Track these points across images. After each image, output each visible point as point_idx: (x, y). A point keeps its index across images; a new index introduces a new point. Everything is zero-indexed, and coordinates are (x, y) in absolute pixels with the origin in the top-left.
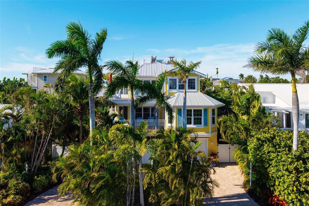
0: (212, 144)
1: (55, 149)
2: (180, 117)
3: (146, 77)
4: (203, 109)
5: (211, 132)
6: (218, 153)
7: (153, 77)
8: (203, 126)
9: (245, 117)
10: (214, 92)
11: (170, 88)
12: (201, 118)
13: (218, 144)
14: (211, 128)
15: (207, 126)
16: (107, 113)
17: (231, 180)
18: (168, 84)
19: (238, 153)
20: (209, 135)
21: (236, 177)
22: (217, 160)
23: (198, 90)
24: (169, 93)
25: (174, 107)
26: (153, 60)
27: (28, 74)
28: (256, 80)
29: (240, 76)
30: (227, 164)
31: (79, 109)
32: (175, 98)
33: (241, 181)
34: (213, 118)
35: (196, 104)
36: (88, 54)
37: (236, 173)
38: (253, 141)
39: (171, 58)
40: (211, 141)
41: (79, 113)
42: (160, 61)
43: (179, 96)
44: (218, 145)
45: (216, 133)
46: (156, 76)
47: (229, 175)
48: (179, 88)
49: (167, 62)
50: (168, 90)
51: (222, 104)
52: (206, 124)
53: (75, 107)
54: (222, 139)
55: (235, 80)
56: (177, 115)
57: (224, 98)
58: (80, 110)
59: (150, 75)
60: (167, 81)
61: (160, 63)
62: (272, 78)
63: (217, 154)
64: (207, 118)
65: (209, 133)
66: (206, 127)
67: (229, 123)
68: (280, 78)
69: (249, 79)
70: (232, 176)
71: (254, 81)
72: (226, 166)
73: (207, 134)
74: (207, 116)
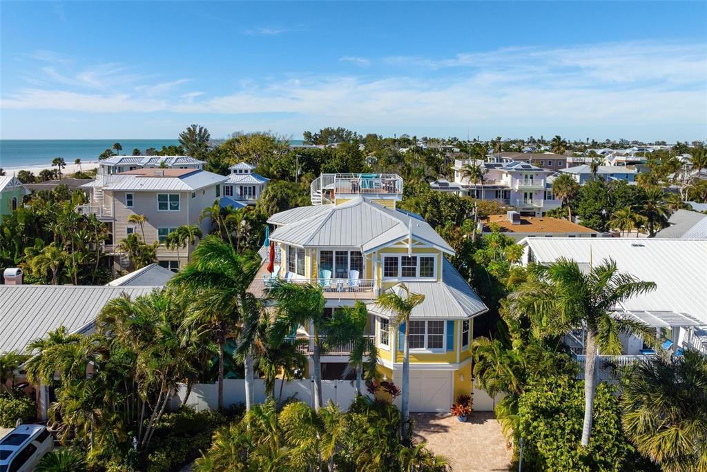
0: (463, 380)
2: (402, 334)
3: (340, 248)
4: (445, 321)
5: (461, 362)
6: (472, 394)
7: (354, 248)
8: (445, 351)
11: (386, 274)
12: (442, 336)
14: (461, 354)
15: (453, 351)
17: (489, 455)
18: (382, 267)
20: (456, 367)
23: (438, 278)
24: (383, 283)
34: (465, 336)
35: (433, 314)
40: (460, 376)
44: (472, 380)
45: (470, 361)
47: (488, 442)
48: (404, 275)
50: (381, 278)
51: (483, 308)
52: (450, 346)
59: (349, 243)
63: (469, 398)
64: (453, 337)
65: (456, 363)
66: (450, 353)
73: (451, 366)
74: (453, 333)
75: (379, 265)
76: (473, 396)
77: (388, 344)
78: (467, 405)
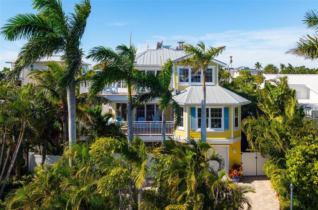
0: (235, 153)
1: (34, 158)
2: (193, 118)
3: (150, 67)
4: (223, 108)
5: (234, 138)
6: (242, 163)
7: (159, 67)
8: (223, 130)
9: (280, 119)
10: (232, 84)
11: (181, 81)
12: (221, 119)
13: (242, 152)
14: (234, 132)
15: (229, 130)
16: (99, 113)
18: (178, 76)
19: (272, 167)
20: (231, 142)
21: (268, 198)
22: (242, 173)
23: (216, 83)
24: (179, 86)
25: (186, 105)
26: (159, 46)
27: (11, 63)
28: (278, 70)
29: (256, 64)
30: (253, 178)
31: (62, 107)
32: (187, 93)
33: (275, 204)
34: (236, 120)
35: (215, 102)
36: (65, 33)
37: (267, 192)
38: (294, 154)
39: (180, 43)
40: (233, 149)
41: (63, 114)
42: (167, 47)
43: (191, 90)
44: (242, 154)
45: (240, 138)
46: (163, 65)
48: (192, 81)
49: (175, 49)
50: (177, 83)
51: (247, 101)
52: (227, 127)
53: (57, 105)
54: (249, 148)
55: (251, 69)
56: (189, 116)
57: (247, 93)
58: (63, 109)
59: (155, 64)
60: (176, 71)
61: (167, 49)
62: (296, 68)
63: (240, 166)
64: (228, 120)
65: (231, 138)
66: (227, 131)
67: (258, 127)
68: (305, 68)
69: (269, 68)
70: (262, 197)
71: (275, 71)
72: (252, 181)
73: (228, 141)
74: (228, 117)
75: (176, 74)
76: (242, 165)
77: (183, 126)
78: (239, 170)
